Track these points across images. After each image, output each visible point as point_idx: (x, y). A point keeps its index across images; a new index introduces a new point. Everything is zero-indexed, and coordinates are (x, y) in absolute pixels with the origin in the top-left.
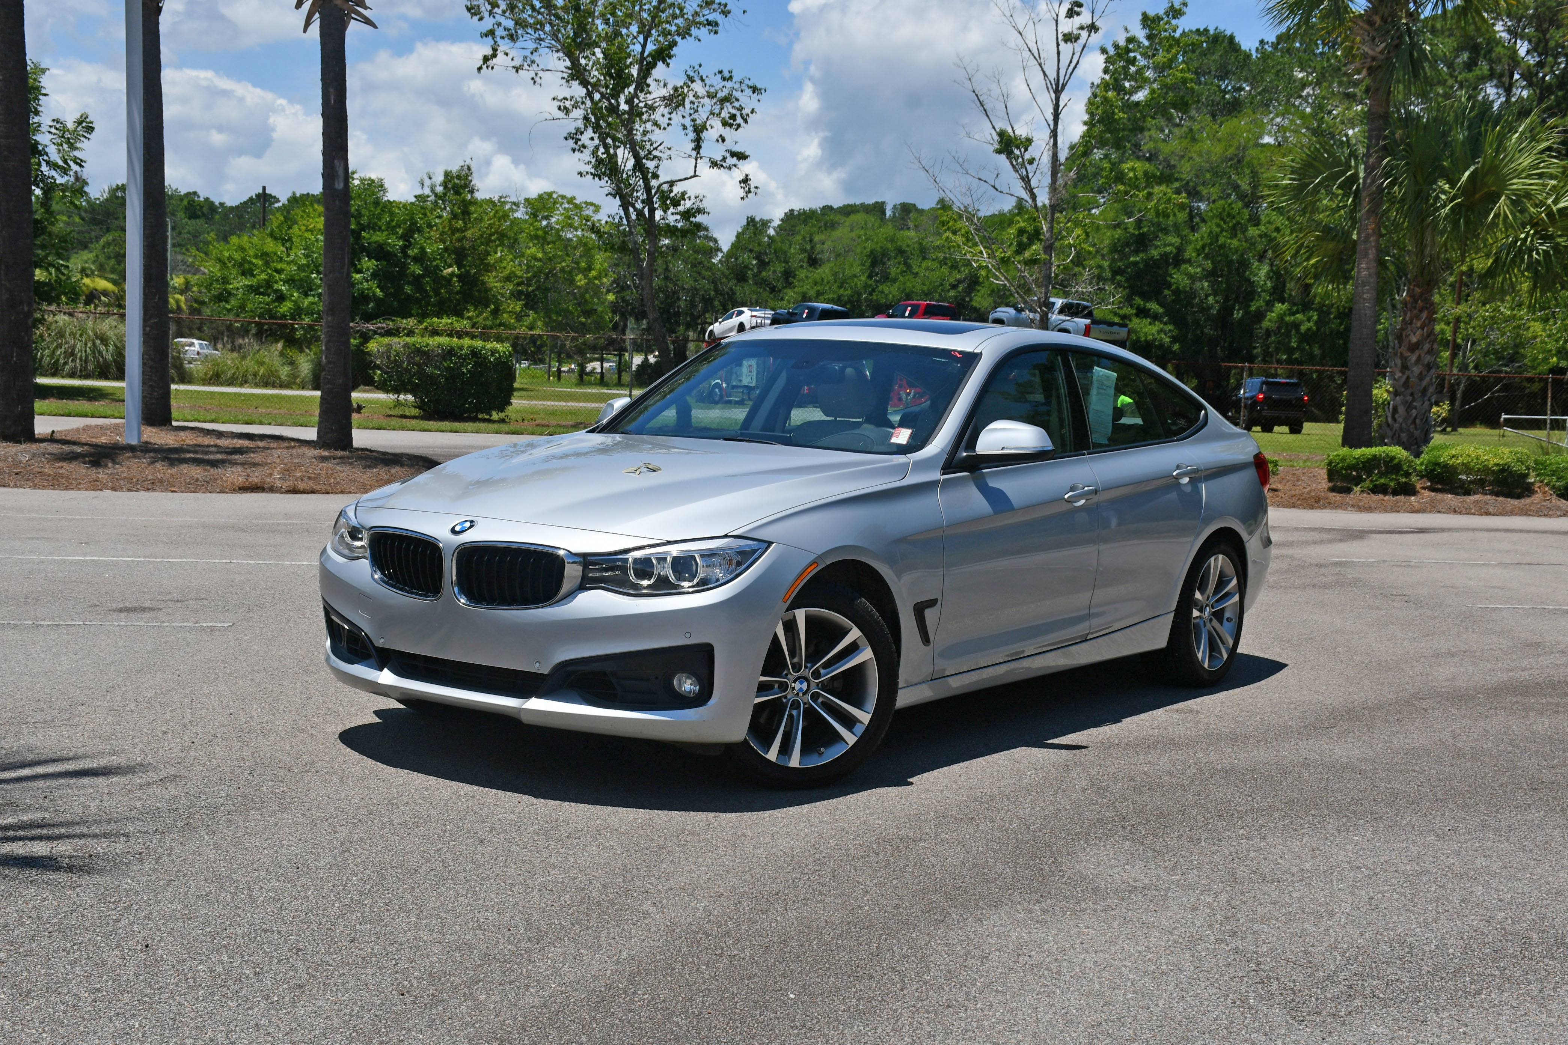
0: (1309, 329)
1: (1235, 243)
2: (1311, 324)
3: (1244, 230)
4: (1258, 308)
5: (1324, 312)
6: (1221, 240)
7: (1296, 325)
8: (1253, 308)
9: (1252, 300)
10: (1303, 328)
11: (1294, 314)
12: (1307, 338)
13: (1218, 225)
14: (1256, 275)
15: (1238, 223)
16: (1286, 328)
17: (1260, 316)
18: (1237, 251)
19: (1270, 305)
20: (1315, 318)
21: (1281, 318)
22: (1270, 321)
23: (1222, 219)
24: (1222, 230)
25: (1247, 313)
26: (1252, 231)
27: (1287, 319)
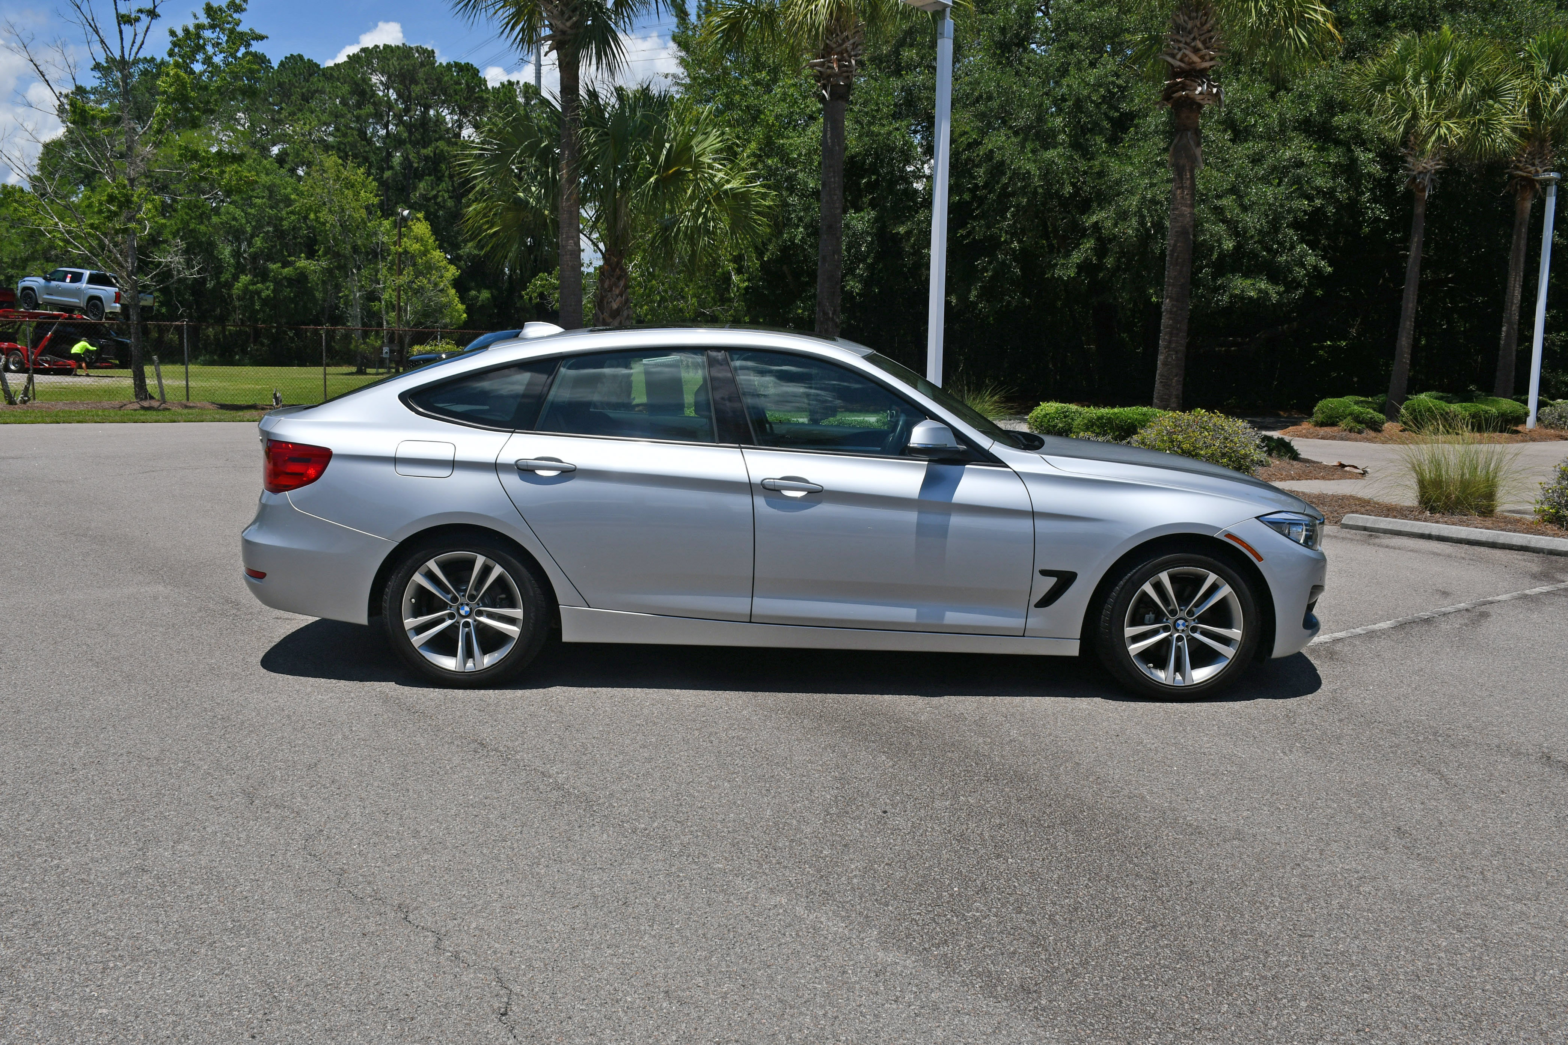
0: (268, 296)
1: (202, 228)
2: (269, 292)
3: (209, 218)
4: (227, 280)
5: (278, 283)
6: (192, 226)
7: (258, 293)
8: (223, 279)
9: (221, 273)
10: (263, 295)
11: (255, 284)
12: (265, 302)
13: (187, 214)
14: (222, 254)
15: (204, 213)
16: (248, 295)
17: (229, 285)
18: (205, 234)
19: (236, 278)
20: (272, 287)
21: (246, 287)
22: (238, 289)
23: (190, 209)
24: (191, 218)
25: (218, 283)
26: (215, 219)
27: (251, 287)
